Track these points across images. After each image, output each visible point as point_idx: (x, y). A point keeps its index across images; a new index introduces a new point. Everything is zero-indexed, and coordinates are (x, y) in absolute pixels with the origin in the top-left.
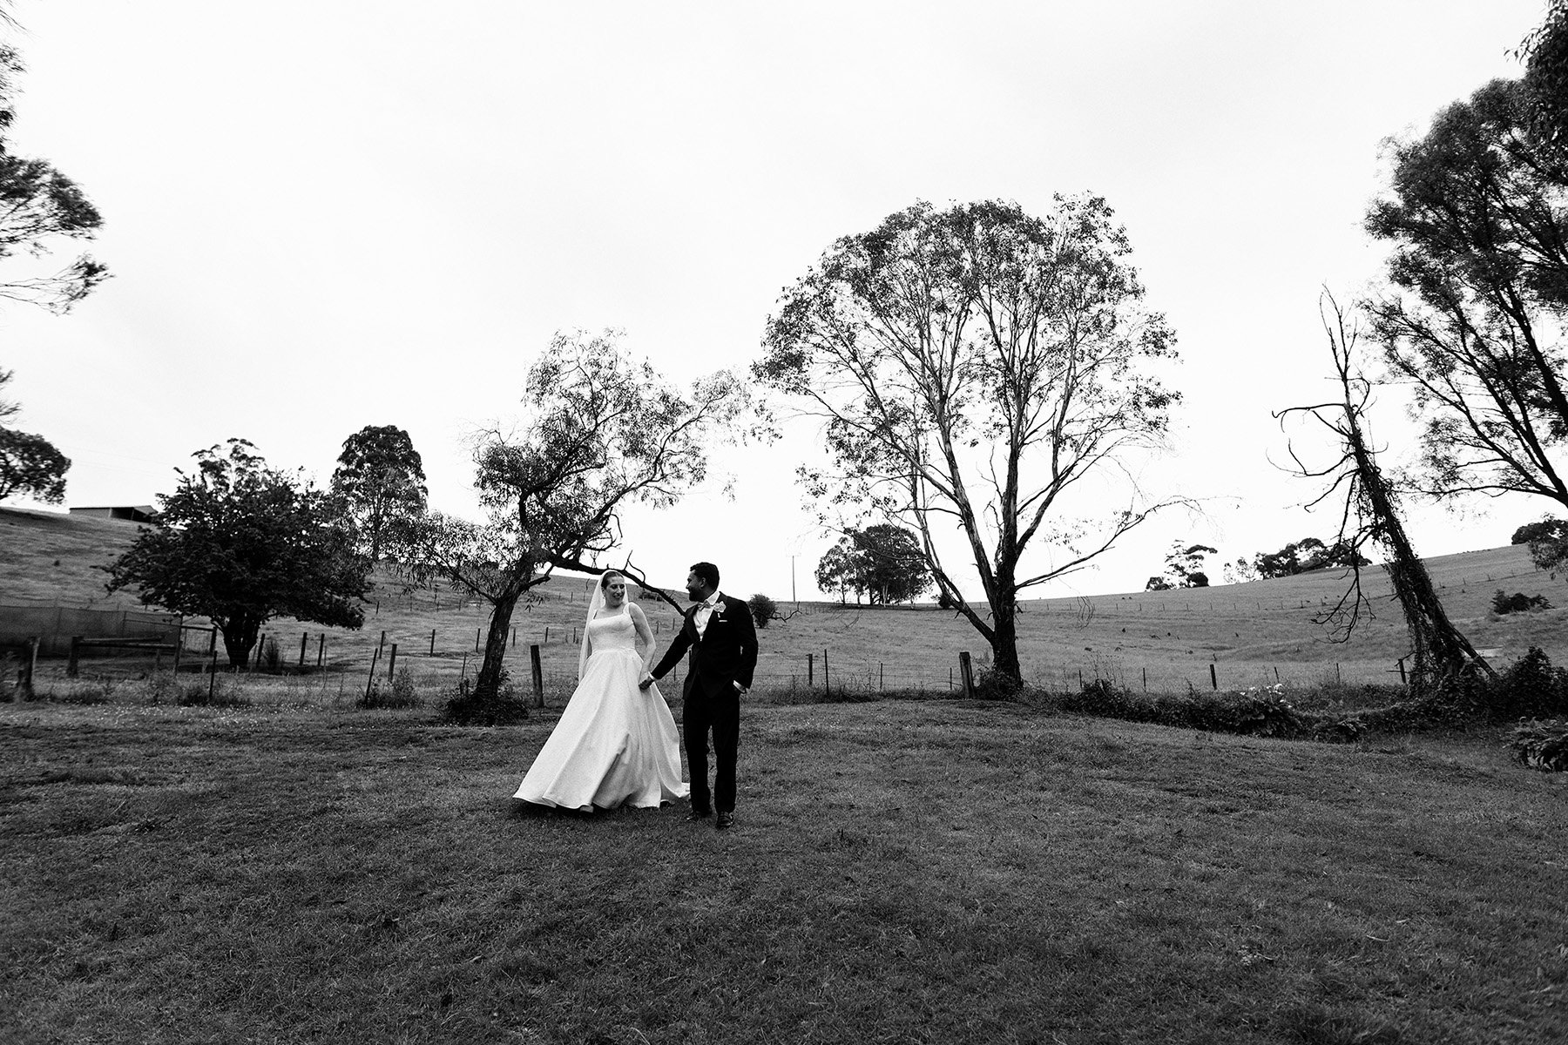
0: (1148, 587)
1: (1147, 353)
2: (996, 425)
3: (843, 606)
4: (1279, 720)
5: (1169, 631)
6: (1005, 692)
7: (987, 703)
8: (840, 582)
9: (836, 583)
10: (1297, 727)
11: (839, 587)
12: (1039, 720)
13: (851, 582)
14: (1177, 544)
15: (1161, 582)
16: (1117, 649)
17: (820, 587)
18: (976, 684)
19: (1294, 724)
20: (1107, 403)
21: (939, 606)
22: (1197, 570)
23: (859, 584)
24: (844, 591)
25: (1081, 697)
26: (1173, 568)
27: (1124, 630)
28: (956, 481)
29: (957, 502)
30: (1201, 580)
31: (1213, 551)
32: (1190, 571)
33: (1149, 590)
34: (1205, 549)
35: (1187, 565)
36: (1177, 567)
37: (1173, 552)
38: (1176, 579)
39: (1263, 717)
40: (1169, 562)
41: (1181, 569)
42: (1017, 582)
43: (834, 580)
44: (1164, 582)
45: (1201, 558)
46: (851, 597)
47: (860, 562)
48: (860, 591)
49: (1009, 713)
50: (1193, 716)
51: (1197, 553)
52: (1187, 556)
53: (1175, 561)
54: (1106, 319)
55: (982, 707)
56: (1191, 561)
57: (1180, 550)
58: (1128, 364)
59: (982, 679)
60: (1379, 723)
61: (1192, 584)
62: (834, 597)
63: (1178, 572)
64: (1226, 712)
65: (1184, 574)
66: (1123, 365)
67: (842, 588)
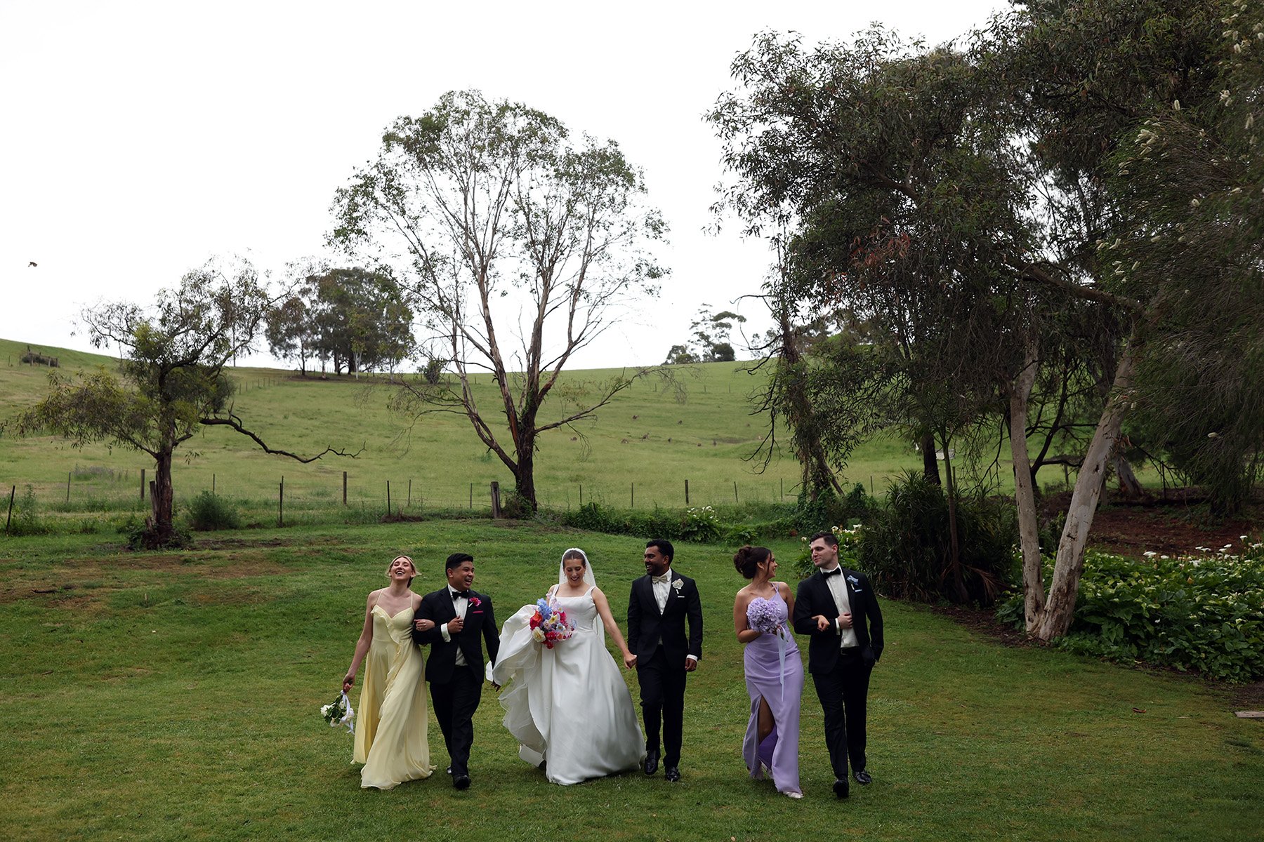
0: (669, 357)
1: (648, 236)
2: (522, 276)
3: (303, 375)
4: (706, 530)
5: (681, 418)
6: (523, 512)
7: (514, 522)
8: (299, 344)
9: (295, 346)
10: (717, 535)
11: (298, 351)
12: (550, 536)
13: (315, 345)
14: (704, 308)
15: (684, 351)
16: (624, 441)
17: (272, 350)
18: (503, 505)
19: (715, 533)
20: (615, 268)
21: (424, 379)
22: (724, 340)
23: (323, 348)
24: (303, 356)
25: (578, 515)
26: (697, 337)
27: (635, 417)
28: (492, 342)
29: (492, 361)
30: (726, 353)
31: (742, 319)
32: (716, 341)
33: (670, 361)
34: (733, 316)
35: (712, 333)
36: (702, 335)
37: (698, 318)
38: (700, 350)
39: (696, 529)
40: (694, 330)
41: (706, 338)
42: (536, 428)
43: (291, 342)
44: (687, 352)
45: (729, 326)
46: (314, 364)
47: (323, 320)
48: (324, 358)
49: (529, 530)
50: (653, 529)
51: (724, 321)
52: (714, 323)
53: (700, 328)
54: (619, 199)
55: (510, 526)
56: (718, 330)
57: (707, 316)
58: (633, 239)
59: (507, 502)
60: (767, 532)
61: (717, 356)
62: (293, 364)
63: (703, 342)
64: (673, 525)
65: (709, 344)
66: (630, 240)
67: (302, 353)
